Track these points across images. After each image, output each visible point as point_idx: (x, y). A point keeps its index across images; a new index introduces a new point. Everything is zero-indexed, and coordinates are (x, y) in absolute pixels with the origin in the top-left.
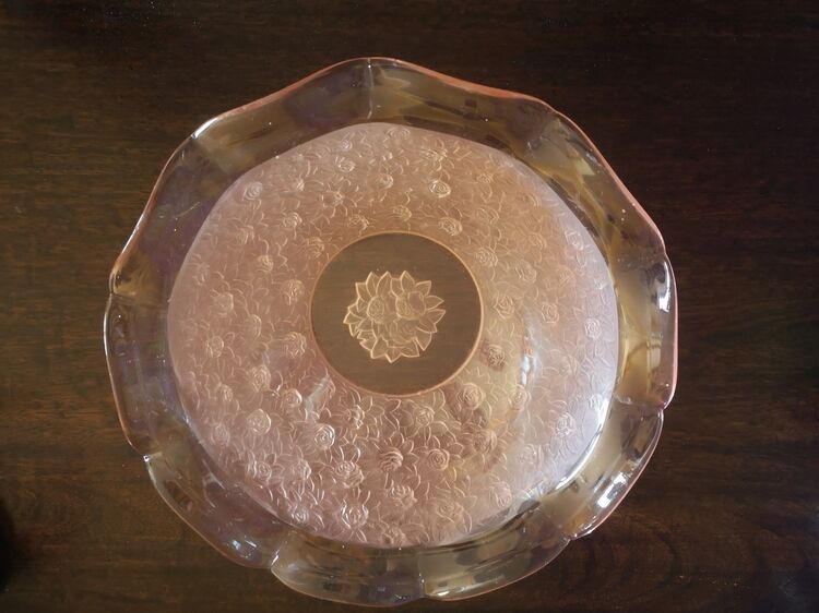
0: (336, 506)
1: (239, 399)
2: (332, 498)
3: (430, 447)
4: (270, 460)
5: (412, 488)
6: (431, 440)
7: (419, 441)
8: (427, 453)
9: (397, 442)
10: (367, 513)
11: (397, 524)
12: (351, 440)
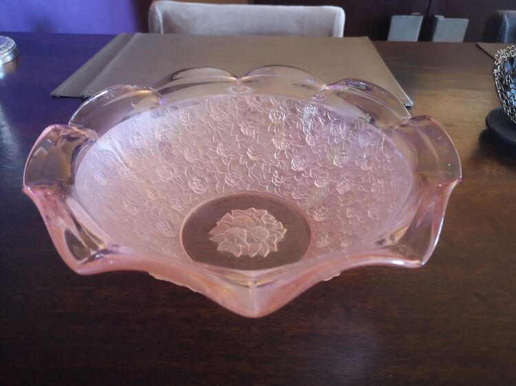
0: (289, 120)
1: (357, 167)
2: (291, 124)
3: (229, 158)
4: (332, 137)
5: (242, 133)
6: (228, 162)
7: (236, 162)
8: (231, 154)
9: (251, 163)
10: (270, 117)
11: (252, 110)
12: (281, 163)
